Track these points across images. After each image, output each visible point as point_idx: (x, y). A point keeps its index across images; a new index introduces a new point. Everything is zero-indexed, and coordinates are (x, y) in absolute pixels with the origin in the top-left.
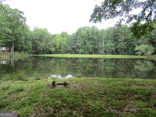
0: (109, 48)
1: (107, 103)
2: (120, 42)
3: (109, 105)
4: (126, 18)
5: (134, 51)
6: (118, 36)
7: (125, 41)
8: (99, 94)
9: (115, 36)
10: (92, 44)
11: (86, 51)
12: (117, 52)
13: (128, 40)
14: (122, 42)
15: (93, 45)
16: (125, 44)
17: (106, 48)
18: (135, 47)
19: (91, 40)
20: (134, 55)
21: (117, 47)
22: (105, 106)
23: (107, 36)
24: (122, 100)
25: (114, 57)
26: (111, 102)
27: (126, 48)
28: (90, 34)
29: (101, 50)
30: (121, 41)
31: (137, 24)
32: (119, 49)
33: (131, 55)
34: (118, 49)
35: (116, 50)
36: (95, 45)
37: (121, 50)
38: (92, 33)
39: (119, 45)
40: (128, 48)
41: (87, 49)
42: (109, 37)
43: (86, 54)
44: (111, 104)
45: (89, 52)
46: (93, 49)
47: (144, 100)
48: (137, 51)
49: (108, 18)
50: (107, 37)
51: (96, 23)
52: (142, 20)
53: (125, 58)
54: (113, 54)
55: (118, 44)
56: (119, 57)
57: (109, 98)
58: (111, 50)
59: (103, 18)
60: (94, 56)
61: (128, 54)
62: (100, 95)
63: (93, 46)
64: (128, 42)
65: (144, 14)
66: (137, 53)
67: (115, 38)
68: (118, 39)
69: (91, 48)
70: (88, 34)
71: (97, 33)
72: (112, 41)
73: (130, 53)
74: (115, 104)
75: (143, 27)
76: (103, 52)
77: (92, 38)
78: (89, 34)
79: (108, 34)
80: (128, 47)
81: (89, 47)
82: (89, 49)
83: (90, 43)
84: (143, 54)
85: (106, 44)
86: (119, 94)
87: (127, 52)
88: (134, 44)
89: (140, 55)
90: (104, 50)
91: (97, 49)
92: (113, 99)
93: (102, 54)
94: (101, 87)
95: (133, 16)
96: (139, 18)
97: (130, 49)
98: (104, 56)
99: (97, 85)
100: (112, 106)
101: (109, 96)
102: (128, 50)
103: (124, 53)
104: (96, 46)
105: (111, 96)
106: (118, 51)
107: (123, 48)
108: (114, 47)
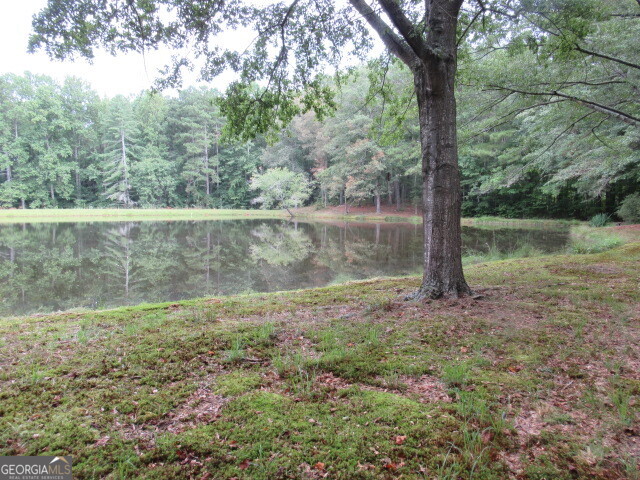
0: (151, 180)
1: (107, 409)
2: (195, 156)
3: (115, 412)
4: (197, 57)
5: (248, 193)
6: (186, 129)
7: (212, 153)
8: (76, 376)
9: (173, 130)
10: (69, 159)
11: (42, 194)
12: (183, 195)
13: (225, 151)
14: (200, 155)
15: (75, 166)
16: (214, 165)
17: (136, 179)
18: (249, 177)
19: (65, 140)
20: (248, 209)
21: (184, 174)
22: (93, 425)
23: (140, 128)
24: (174, 381)
25: (174, 219)
26: (124, 402)
27: (217, 180)
28: (60, 112)
29: (114, 187)
30: (199, 151)
31: (240, 86)
32: (192, 185)
33: (238, 207)
34: (189, 185)
35: (181, 188)
36: (84, 164)
37: (201, 187)
38: (70, 108)
39: (191, 170)
40: (227, 180)
41: (47, 182)
42: (147, 134)
43: (41, 207)
44: (123, 407)
45: (56, 194)
46: (78, 183)
47: (251, 365)
48: (258, 191)
49: (122, 47)
50: (140, 132)
51: (67, 59)
52: (258, 75)
53: (215, 218)
54: (170, 204)
55: (188, 165)
56: (191, 218)
57: (119, 388)
58: (160, 187)
59: (98, 40)
60: (82, 214)
61: (228, 203)
62: (78, 380)
63: (78, 171)
64: (223, 158)
65: (264, 55)
66: (255, 200)
67: (172, 139)
68: (187, 145)
69: (66, 178)
70: (46, 113)
71: (92, 113)
72: (162, 151)
73: (232, 202)
74: (142, 406)
75: (260, 100)
76: (122, 197)
77: (69, 133)
78: (52, 110)
79: (146, 121)
80: (226, 177)
81: (52, 173)
82: (55, 184)
83: (59, 156)
84: (275, 204)
85: (138, 160)
86: (166, 362)
87: (224, 196)
88: (245, 167)
89: (268, 209)
90: (130, 187)
91: (93, 182)
92: (137, 385)
93: (121, 205)
94: (90, 345)
95: (225, 54)
96: (246, 64)
97: (233, 184)
98: (130, 215)
99: (74, 340)
100: (126, 417)
101: (121, 377)
102: (228, 189)
103: (212, 199)
104: (91, 167)
105: (130, 375)
106: (187, 190)
107: (207, 179)
108: (172, 174)
